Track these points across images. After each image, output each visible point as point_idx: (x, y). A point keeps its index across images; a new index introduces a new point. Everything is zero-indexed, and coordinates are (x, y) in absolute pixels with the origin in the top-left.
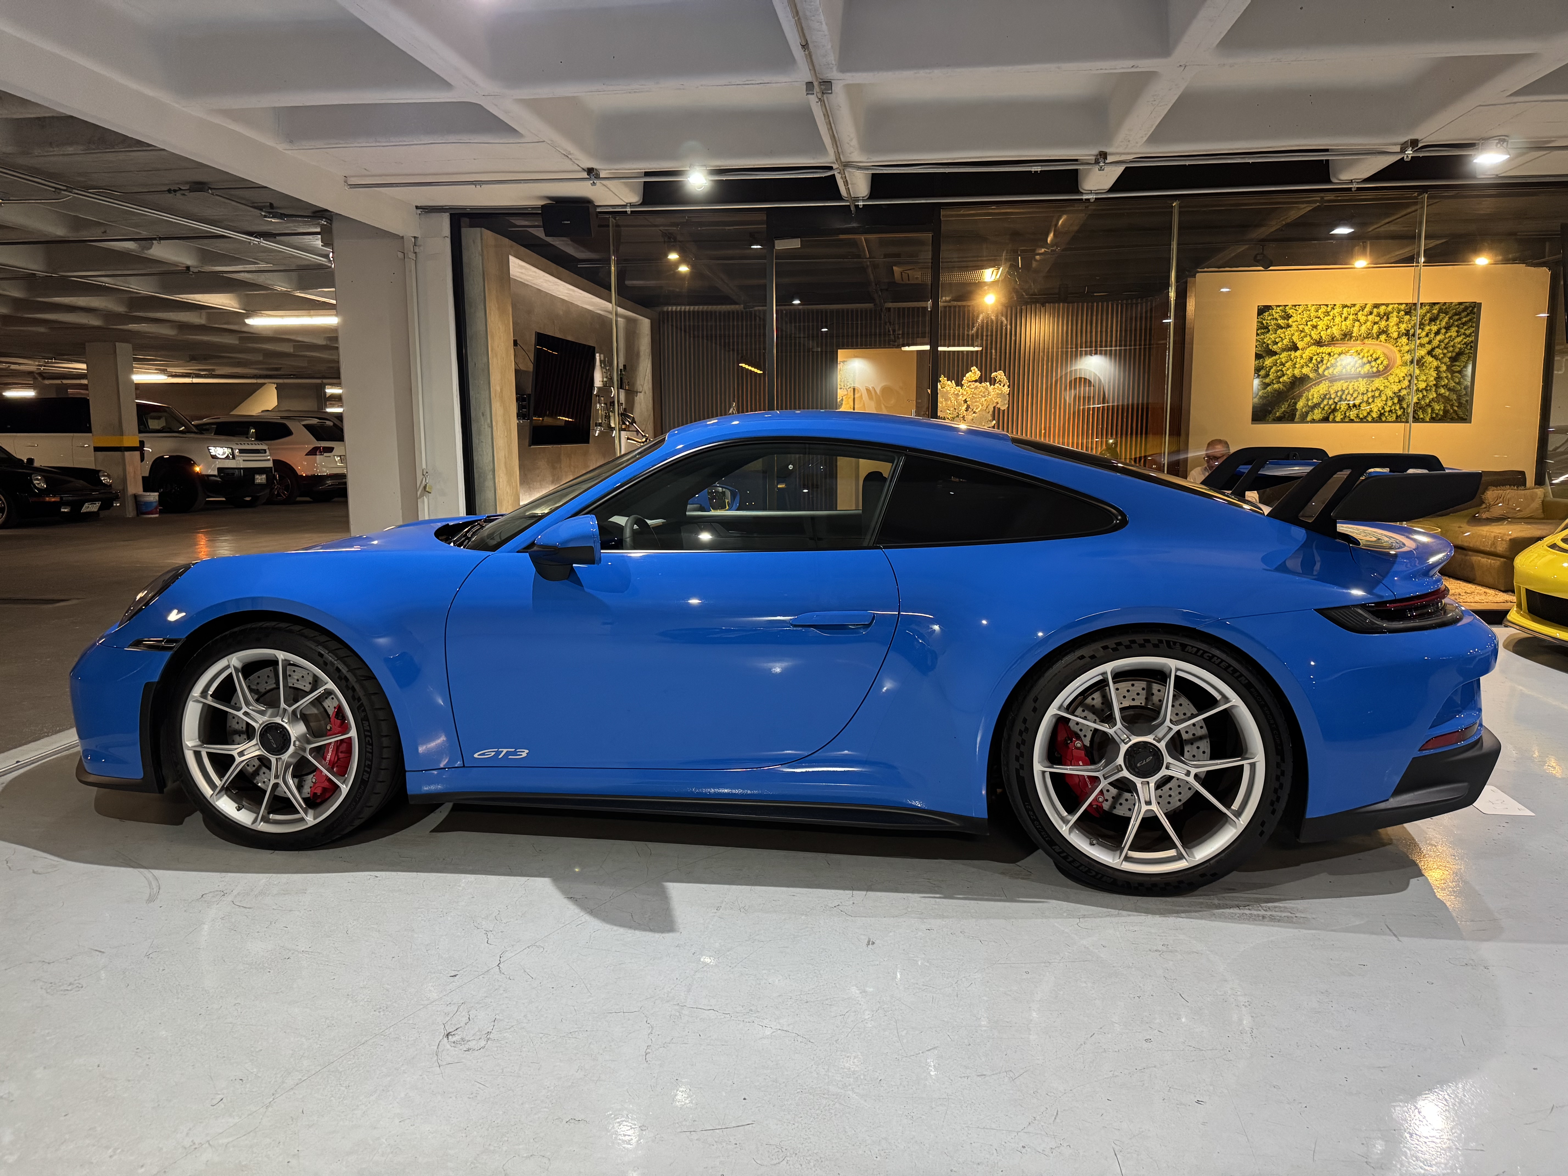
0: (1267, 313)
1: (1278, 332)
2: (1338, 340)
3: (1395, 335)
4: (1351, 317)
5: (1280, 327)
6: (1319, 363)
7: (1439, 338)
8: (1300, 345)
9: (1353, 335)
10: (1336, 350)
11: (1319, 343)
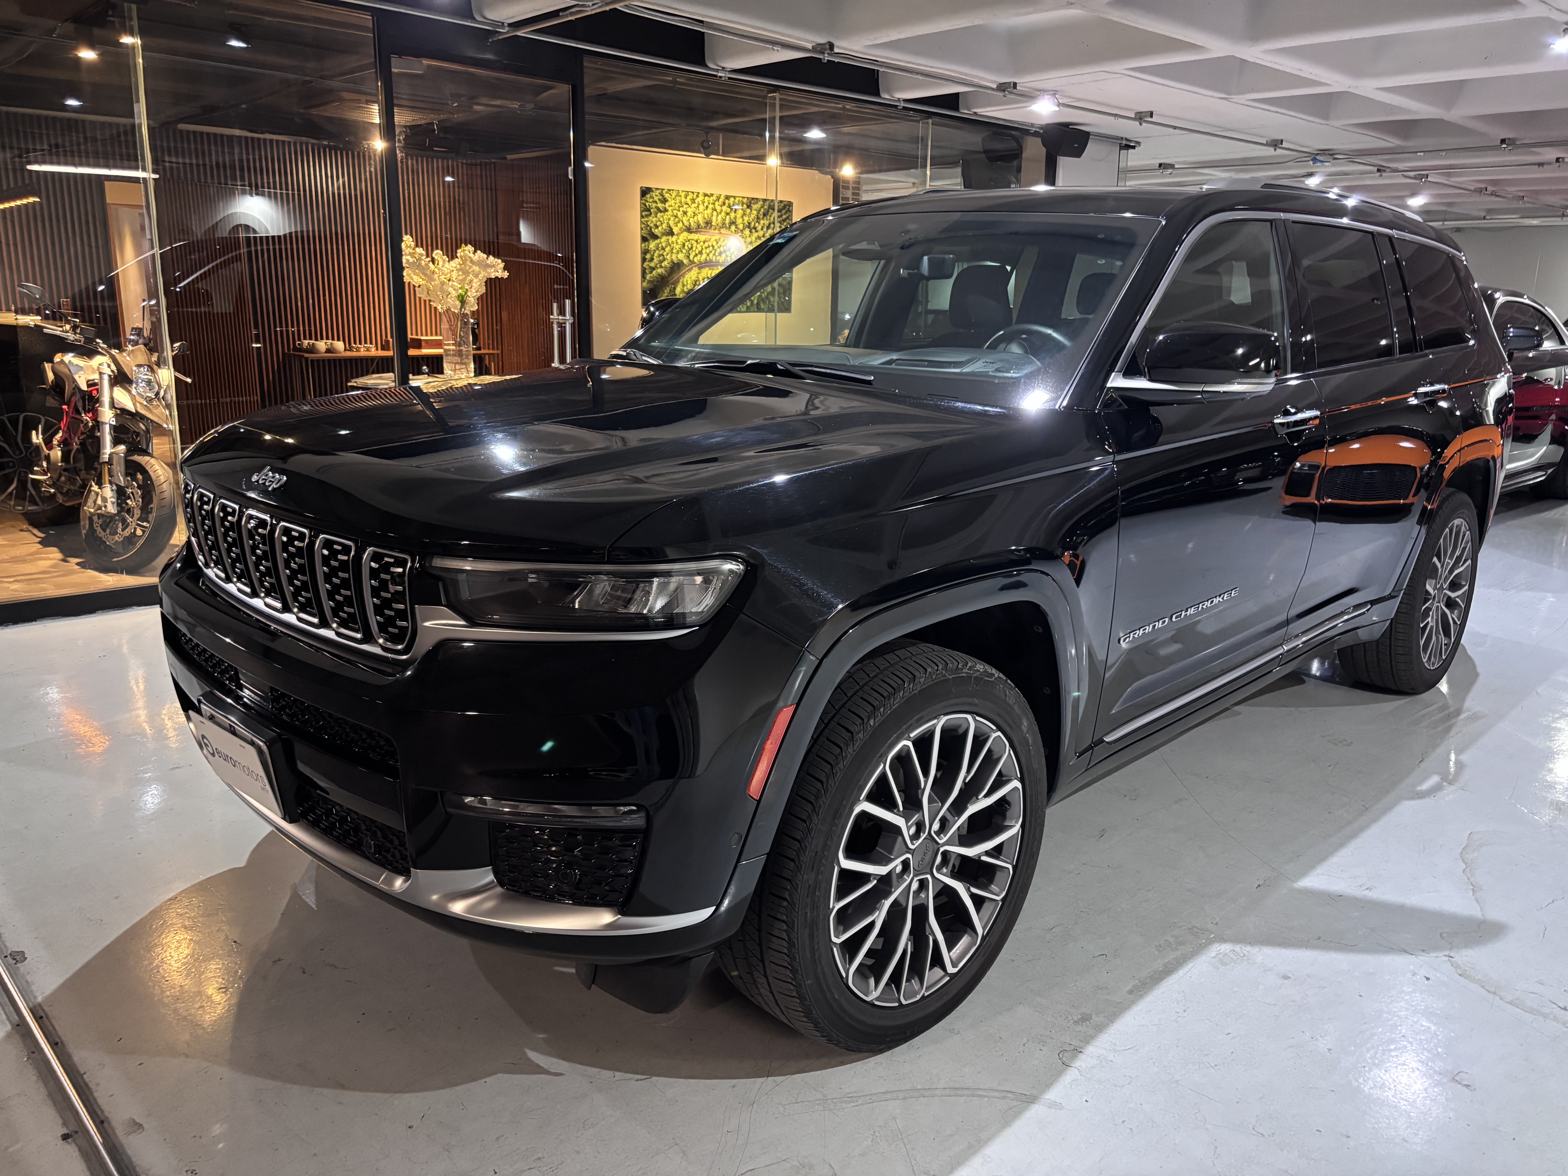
0: (649, 195)
1: (659, 215)
2: (702, 228)
3: (741, 227)
4: (711, 206)
5: (659, 211)
6: (690, 249)
7: (770, 231)
8: (676, 230)
9: (713, 224)
10: (702, 237)
11: (689, 230)
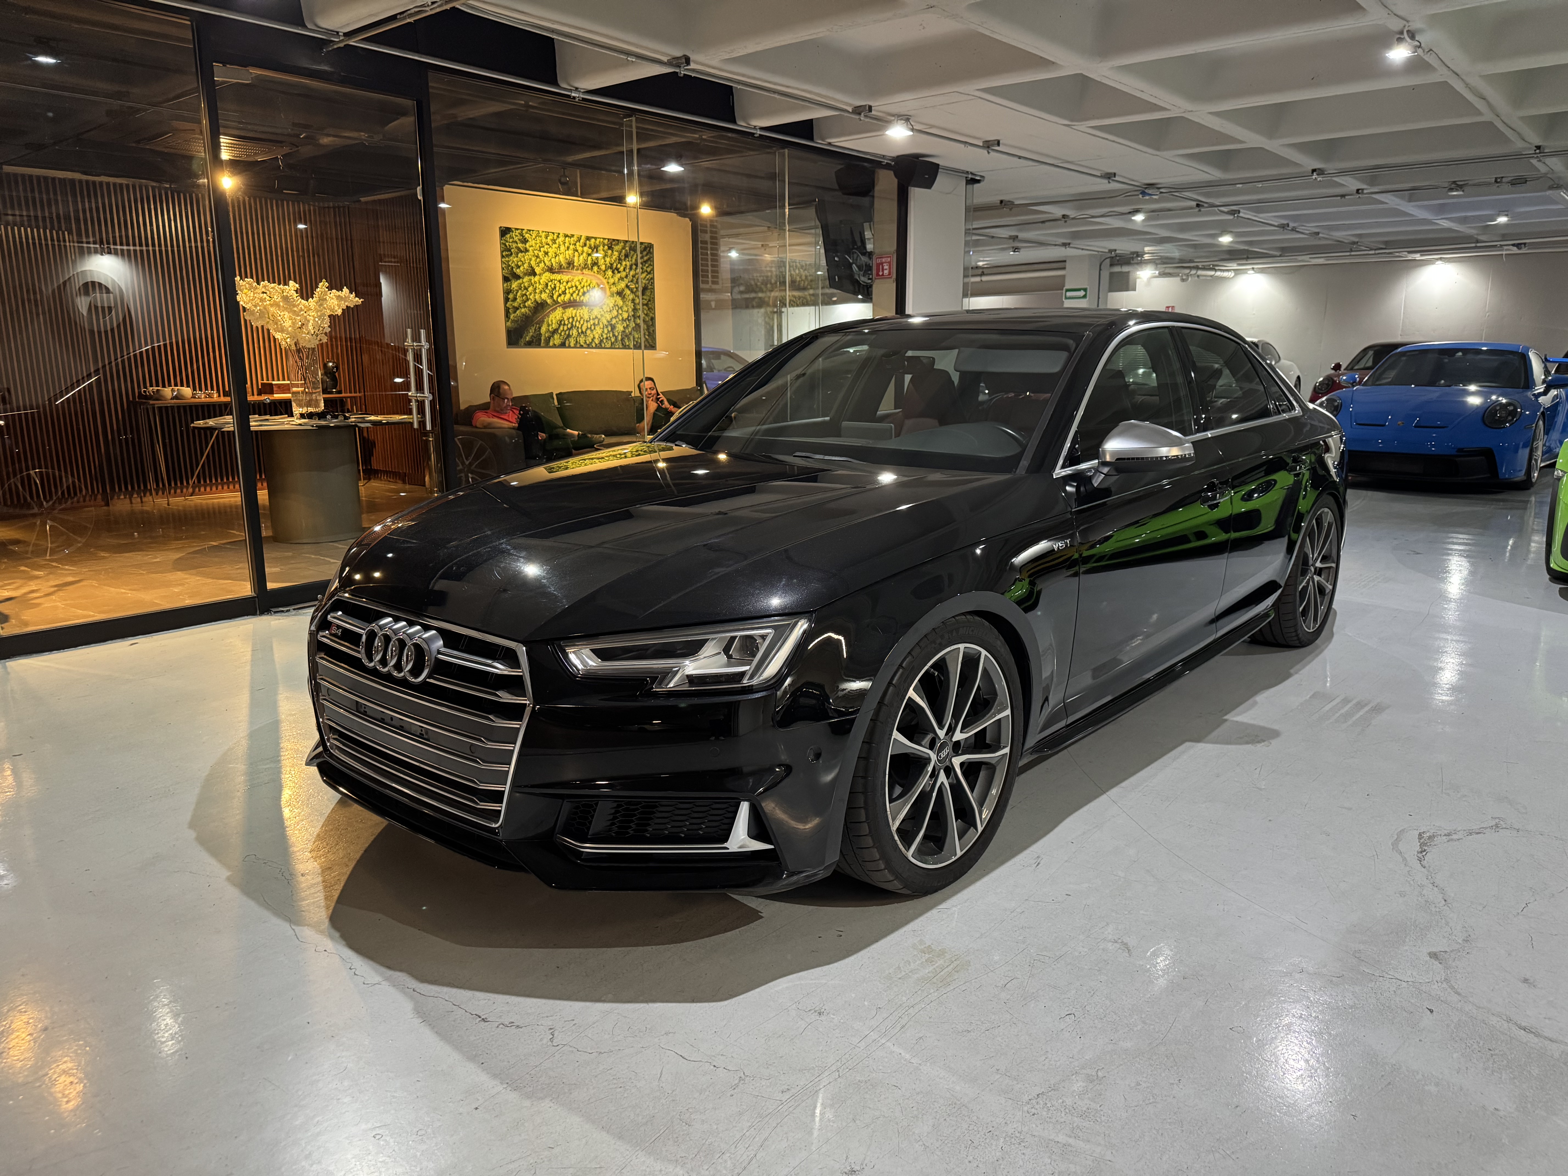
0: (509, 235)
1: (520, 255)
2: (564, 268)
3: (603, 267)
4: (572, 247)
5: (520, 251)
6: (553, 289)
7: (632, 273)
8: (538, 270)
9: (575, 264)
10: (565, 277)
11: (551, 270)
